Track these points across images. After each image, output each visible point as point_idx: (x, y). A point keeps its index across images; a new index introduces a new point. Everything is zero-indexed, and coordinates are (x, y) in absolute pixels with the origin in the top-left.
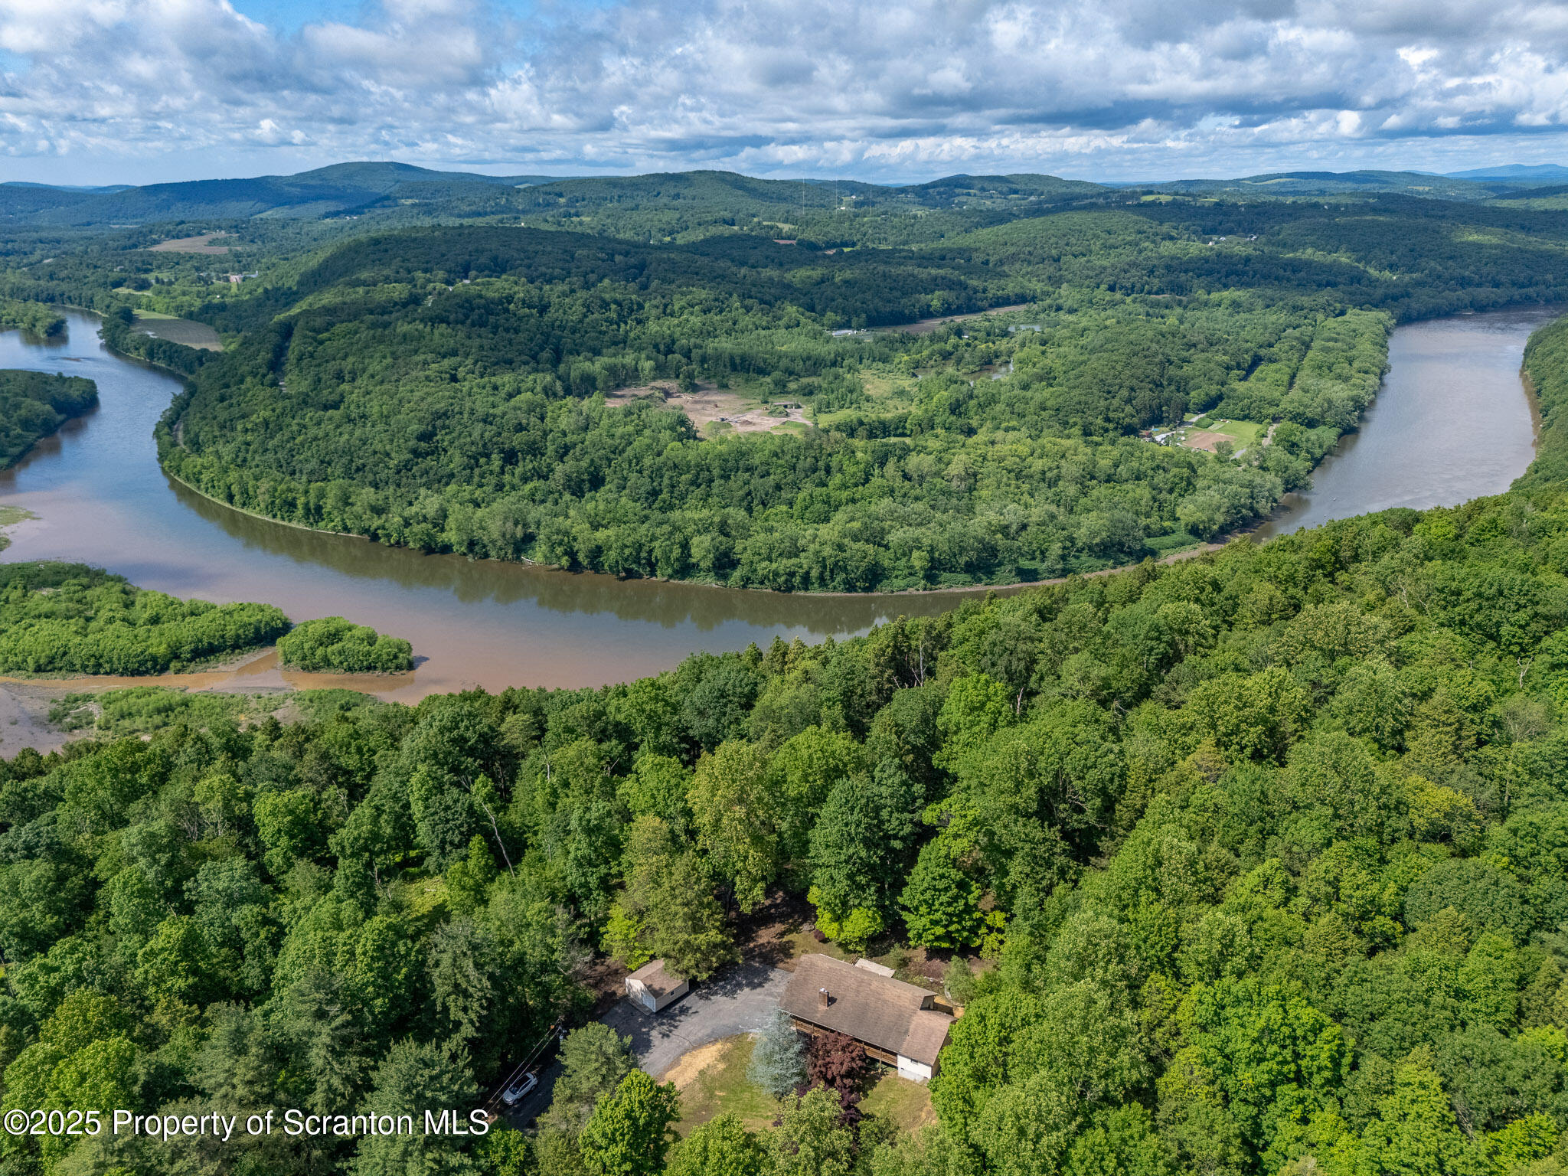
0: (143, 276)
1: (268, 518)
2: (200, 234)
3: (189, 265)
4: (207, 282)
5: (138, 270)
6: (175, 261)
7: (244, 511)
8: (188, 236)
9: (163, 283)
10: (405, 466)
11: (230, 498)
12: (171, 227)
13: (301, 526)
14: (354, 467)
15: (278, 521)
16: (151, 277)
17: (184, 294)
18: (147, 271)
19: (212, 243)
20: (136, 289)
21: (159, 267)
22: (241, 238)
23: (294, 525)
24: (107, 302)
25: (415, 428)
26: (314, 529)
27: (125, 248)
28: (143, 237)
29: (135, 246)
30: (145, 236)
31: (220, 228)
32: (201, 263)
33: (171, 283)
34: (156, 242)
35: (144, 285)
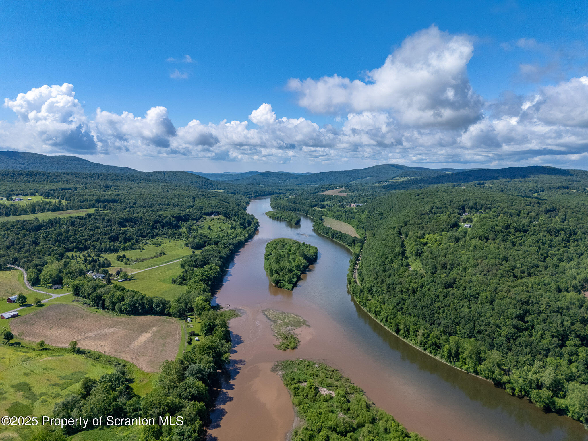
0: (322, 203)
1: (420, 349)
2: (336, 189)
3: (336, 200)
4: (344, 207)
5: (320, 201)
6: (331, 198)
7: (405, 340)
8: (333, 189)
9: (329, 206)
10: (512, 336)
11: (398, 331)
12: (328, 186)
13: (443, 361)
14: (476, 330)
15: (427, 352)
16: (325, 203)
17: (338, 211)
18: (323, 201)
19: (341, 192)
20: (321, 208)
21: (326, 200)
22: (350, 190)
23: (438, 358)
24: (313, 213)
25: (513, 311)
26: (452, 365)
27: (314, 193)
28: (319, 189)
29: (317, 192)
30: (320, 189)
31: (343, 186)
32: (341, 199)
33: (332, 206)
34: (323, 191)
35: (323, 207)
